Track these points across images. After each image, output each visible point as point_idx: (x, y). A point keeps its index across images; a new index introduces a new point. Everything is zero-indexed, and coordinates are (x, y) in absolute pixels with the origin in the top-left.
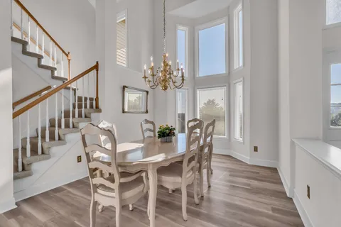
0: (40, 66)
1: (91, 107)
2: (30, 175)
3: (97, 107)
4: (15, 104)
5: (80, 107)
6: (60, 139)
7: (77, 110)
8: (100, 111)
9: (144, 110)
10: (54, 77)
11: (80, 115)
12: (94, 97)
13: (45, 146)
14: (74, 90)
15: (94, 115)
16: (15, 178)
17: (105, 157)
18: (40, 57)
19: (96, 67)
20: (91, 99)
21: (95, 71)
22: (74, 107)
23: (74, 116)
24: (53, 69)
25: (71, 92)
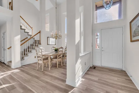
0: (25, 32)
1: (38, 43)
2: (24, 60)
3: (40, 43)
4: (21, 41)
5: (35, 43)
6: (30, 51)
7: (35, 44)
8: (41, 44)
9: (55, 44)
10: (28, 35)
11: (35, 46)
12: (39, 40)
13: (27, 53)
14: (34, 38)
15: (39, 45)
16: (21, 60)
17: (41, 54)
18: (25, 30)
19: (40, 32)
20: (38, 41)
21: (39, 33)
22: (34, 43)
23: (34, 46)
24: (28, 33)
25: (33, 39)
